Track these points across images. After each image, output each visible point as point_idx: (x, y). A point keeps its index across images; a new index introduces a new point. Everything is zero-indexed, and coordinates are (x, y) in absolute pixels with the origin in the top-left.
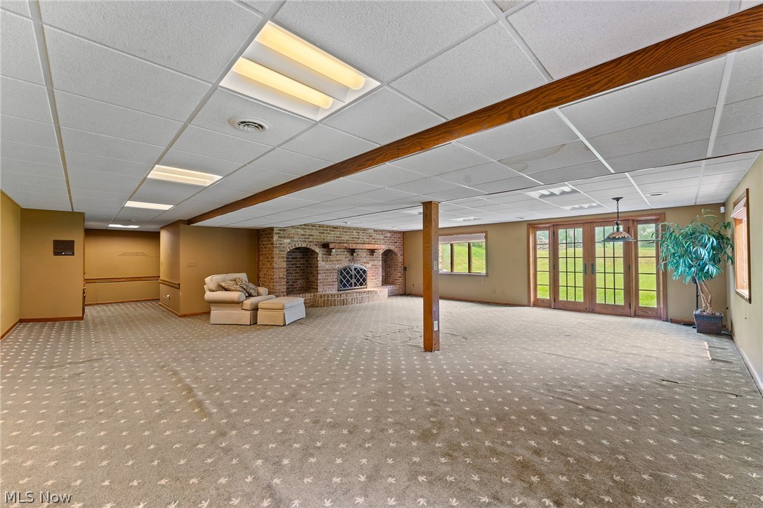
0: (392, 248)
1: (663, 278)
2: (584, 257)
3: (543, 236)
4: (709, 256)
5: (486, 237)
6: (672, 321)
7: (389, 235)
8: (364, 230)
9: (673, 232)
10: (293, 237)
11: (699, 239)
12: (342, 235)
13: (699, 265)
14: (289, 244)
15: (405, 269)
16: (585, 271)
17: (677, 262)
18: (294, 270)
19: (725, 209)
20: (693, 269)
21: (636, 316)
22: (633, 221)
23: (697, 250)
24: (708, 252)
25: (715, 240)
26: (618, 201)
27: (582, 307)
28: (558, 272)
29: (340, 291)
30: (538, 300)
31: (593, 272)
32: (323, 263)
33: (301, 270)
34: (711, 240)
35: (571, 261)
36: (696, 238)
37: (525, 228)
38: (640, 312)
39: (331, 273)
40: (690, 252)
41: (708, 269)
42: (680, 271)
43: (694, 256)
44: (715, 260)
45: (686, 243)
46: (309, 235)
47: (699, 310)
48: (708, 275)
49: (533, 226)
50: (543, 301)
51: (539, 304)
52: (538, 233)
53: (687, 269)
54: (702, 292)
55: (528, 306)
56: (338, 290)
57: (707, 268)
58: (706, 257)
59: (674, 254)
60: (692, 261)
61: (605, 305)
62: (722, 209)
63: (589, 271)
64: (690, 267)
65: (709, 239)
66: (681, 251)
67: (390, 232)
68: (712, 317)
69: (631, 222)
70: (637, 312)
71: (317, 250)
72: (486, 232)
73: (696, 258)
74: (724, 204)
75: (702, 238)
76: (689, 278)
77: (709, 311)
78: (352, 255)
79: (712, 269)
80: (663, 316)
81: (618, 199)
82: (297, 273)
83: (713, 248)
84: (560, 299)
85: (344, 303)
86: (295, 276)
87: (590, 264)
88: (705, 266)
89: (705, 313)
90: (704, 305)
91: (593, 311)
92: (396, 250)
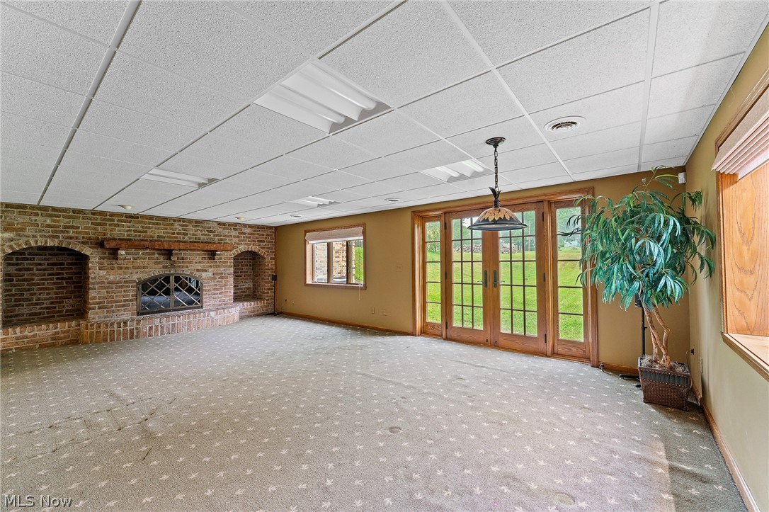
0: (255, 248)
1: (592, 296)
2: (484, 261)
3: (433, 229)
4: (665, 259)
5: (364, 233)
6: (607, 368)
7: (248, 230)
8: (197, 222)
9: (602, 212)
10: (23, 230)
11: (647, 222)
12: (149, 228)
13: (647, 275)
14: (12, 240)
15: (274, 278)
16: (485, 283)
17: (610, 269)
18: (54, 284)
19: (686, 177)
20: (636, 284)
21: (554, 354)
22: (550, 202)
23: (643, 246)
24: (664, 250)
25: (678, 224)
26: (496, 146)
27: (481, 338)
28: (451, 284)
29: (143, 314)
30: (427, 324)
31: (496, 283)
32: (103, 273)
33: (74, 283)
34: (671, 223)
35: (467, 266)
36: (640, 222)
37: (408, 216)
38: (559, 349)
39: (122, 287)
40: (631, 250)
41: (665, 285)
42: (613, 288)
43: (638, 258)
44: (678, 266)
45: (623, 232)
46: (65, 227)
47: (647, 358)
48: (665, 297)
49: (420, 214)
50: (433, 325)
51: (427, 331)
52: (427, 224)
53: (626, 284)
54: (653, 327)
55: (413, 335)
56: (138, 314)
57: (662, 282)
58: (661, 261)
59: (603, 254)
60: (634, 268)
61: (512, 335)
62: (681, 177)
63: (490, 283)
64: (632, 280)
65: (667, 224)
66: (616, 248)
67: (251, 226)
68: (670, 374)
69: (546, 204)
70: (556, 349)
71: (87, 251)
72: (364, 225)
73: (641, 262)
74: (682, 169)
75: (653, 220)
76: (629, 300)
77: (665, 362)
78: (170, 259)
79: (671, 284)
80: (594, 358)
81: (495, 142)
82: (63, 288)
83: (673, 241)
84: (454, 325)
85: (132, 335)
86: (56, 293)
87: (492, 271)
88: (659, 279)
89: (657, 367)
90: (655, 350)
91: (494, 345)
92: (262, 252)
